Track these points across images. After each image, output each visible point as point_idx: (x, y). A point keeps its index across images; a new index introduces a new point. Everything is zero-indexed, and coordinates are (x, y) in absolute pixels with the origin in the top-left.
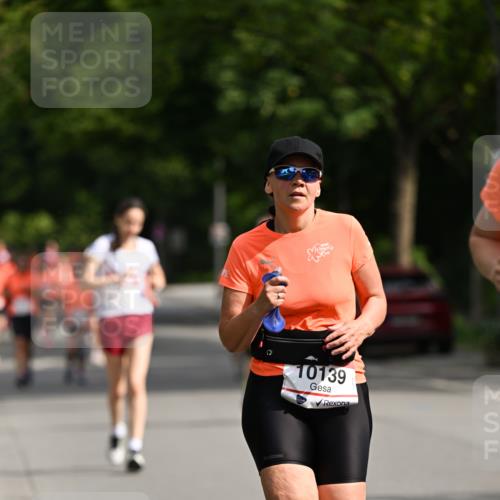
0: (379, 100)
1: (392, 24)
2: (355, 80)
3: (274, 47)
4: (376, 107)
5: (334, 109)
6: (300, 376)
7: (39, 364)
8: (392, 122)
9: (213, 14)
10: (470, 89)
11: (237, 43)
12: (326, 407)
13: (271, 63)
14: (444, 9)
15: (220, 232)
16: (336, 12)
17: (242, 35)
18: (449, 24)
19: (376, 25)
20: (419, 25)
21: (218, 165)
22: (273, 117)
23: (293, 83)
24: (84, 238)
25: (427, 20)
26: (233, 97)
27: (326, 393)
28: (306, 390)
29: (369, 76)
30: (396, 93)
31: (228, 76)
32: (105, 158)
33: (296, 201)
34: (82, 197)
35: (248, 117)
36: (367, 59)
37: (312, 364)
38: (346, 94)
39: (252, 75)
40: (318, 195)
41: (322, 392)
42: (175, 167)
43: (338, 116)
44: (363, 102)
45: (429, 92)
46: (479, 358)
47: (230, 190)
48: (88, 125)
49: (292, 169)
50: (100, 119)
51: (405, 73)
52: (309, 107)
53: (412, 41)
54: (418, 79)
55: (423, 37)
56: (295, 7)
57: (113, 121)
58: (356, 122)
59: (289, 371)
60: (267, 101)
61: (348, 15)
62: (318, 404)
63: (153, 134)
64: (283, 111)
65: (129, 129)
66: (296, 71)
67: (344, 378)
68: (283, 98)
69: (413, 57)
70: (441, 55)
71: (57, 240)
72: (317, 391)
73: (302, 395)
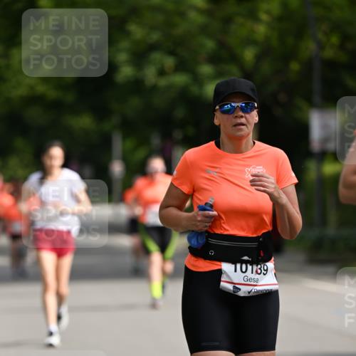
1: (240, 20)
2: (214, 59)
3: (155, 37)
5: (198, 80)
6: (236, 271)
10: (295, 66)
12: (255, 294)
13: (153, 47)
14: (275, 7)
15: (117, 168)
17: (133, 27)
18: (280, 19)
19: (228, 21)
21: (115, 120)
23: (169, 62)
25: (264, 17)
26: (126, 72)
27: (255, 283)
28: (240, 282)
31: (122, 57)
32: (35, 115)
34: (19, 143)
35: (137, 86)
36: (222, 44)
37: (246, 262)
38: (206, 69)
39: (140, 56)
40: (257, 122)
41: (252, 283)
42: (84, 122)
45: (266, 68)
46: (301, 257)
47: (125, 137)
49: (233, 104)
50: (32, 88)
51: (249, 55)
52: (180, 79)
54: (259, 58)
55: (261, 30)
57: (41, 89)
59: (227, 267)
60: (150, 74)
62: (249, 293)
63: (70, 98)
64: (163, 82)
65: (52, 94)
66: (172, 53)
67: (267, 270)
68: (162, 73)
72: (248, 283)
73: (237, 286)
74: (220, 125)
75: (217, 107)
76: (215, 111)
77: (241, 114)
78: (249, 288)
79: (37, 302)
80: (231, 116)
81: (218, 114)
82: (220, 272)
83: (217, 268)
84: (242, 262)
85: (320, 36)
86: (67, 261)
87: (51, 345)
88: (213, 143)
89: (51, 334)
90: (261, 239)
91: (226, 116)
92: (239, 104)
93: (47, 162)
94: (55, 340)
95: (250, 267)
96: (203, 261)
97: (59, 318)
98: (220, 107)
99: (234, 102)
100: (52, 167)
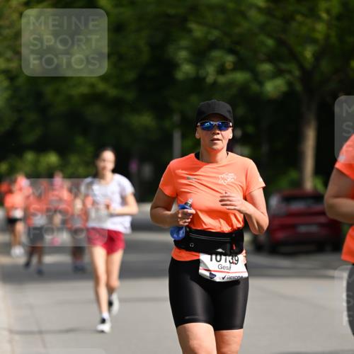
0: (290, 72)
1: (299, 18)
2: (271, 58)
3: (215, 34)
4: (288, 77)
5: (258, 79)
6: (211, 260)
7: (49, 259)
8: (299, 87)
9: (172, 11)
11: (190, 31)
12: (228, 280)
13: (213, 45)
14: (336, 7)
17: (193, 26)
18: (339, 17)
19: (288, 19)
20: (319, 18)
21: (176, 118)
22: (215, 83)
23: (229, 60)
25: (324, 16)
26: (186, 69)
27: (228, 271)
28: (215, 269)
29: (283, 55)
30: (301, 67)
31: (183, 54)
32: (96, 113)
33: (215, 144)
34: (80, 140)
35: (197, 84)
36: (281, 42)
37: (221, 254)
38: (266, 67)
39: (200, 55)
40: (231, 138)
41: (225, 270)
42: (145, 120)
43: (261, 83)
44: (279, 73)
45: (325, 66)
48: (84, 90)
49: (212, 123)
50: (92, 86)
51: (308, 53)
52: (240, 77)
53: (313, 30)
54: (318, 57)
55: (321, 27)
56: (231, 5)
57: (102, 87)
58: (273, 87)
59: (205, 258)
60: (210, 72)
61: (268, 12)
62: (223, 278)
63: (130, 96)
64: (222, 80)
65: (113, 92)
66: (231, 51)
67: (238, 261)
68: (222, 71)
69: (314, 41)
70: (334, 40)
72: (222, 270)
73: (213, 272)
74: (200, 139)
75: (199, 124)
76: (197, 126)
77: (218, 132)
78: (223, 275)
81: (199, 129)
82: (198, 262)
83: (196, 258)
84: (217, 254)
86: (118, 257)
87: (102, 332)
88: (193, 155)
89: (103, 321)
90: (234, 235)
91: (205, 132)
92: (217, 123)
94: (106, 327)
95: (223, 257)
96: (185, 251)
97: (110, 304)
98: (202, 124)
99: (213, 121)
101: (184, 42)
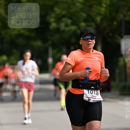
1: (95, 6)
2: (85, 21)
3: (64, 12)
6: (89, 93)
10: (115, 23)
13: (63, 16)
14: (108, 2)
15: (50, 60)
16: (81, 3)
17: (56, 9)
18: (110, 6)
19: (91, 6)
21: (50, 43)
23: (69, 21)
24: (15, 62)
25: (104, 5)
26: (53, 25)
28: (90, 97)
30: (96, 24)
31: (52, 20)
32: (20, 41)
34: (15, 51)
35: (58, 30)
36: (88, 15)
38: (83, 24)
39: (59, 19)
40: (95, 43)
41: (94, 98)
42: (38, 43)
45: (105, 24)
47: (53, 49)
48: (16, 32)
49: (87, 37)
50: (19, 30)
51: (98, 19)
52: (73, 28)
54: (102, 20)
55: (103, 10)
57: (22, 31)
60: (62, 26)
61: (84, 4)
62: (94, 101)
63: (33, 35)
64: (67, 29)
65: (27, 33)
66: (70, 18)
68: (67, 25)
70: (108, 14)
71: (8, 62)
72: (93, 97)
74: (82, 44)
75: (82, 38)
79: (22, 109)
80: (87, 41)
85: (125, 12)
89: (25, 119)
93: (25, 57)
100: (26, 59)
101: (53, 15)
